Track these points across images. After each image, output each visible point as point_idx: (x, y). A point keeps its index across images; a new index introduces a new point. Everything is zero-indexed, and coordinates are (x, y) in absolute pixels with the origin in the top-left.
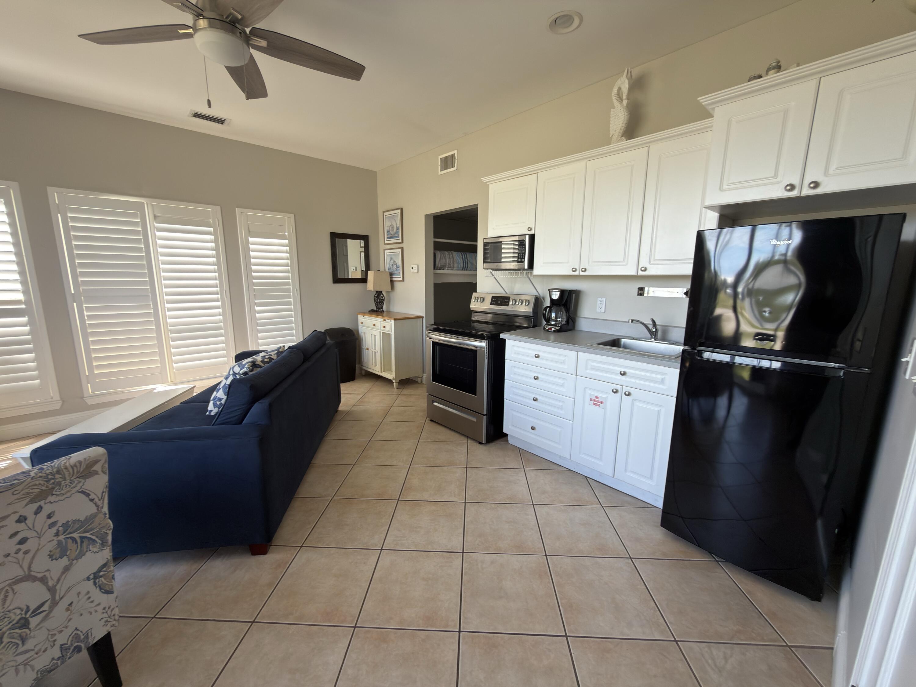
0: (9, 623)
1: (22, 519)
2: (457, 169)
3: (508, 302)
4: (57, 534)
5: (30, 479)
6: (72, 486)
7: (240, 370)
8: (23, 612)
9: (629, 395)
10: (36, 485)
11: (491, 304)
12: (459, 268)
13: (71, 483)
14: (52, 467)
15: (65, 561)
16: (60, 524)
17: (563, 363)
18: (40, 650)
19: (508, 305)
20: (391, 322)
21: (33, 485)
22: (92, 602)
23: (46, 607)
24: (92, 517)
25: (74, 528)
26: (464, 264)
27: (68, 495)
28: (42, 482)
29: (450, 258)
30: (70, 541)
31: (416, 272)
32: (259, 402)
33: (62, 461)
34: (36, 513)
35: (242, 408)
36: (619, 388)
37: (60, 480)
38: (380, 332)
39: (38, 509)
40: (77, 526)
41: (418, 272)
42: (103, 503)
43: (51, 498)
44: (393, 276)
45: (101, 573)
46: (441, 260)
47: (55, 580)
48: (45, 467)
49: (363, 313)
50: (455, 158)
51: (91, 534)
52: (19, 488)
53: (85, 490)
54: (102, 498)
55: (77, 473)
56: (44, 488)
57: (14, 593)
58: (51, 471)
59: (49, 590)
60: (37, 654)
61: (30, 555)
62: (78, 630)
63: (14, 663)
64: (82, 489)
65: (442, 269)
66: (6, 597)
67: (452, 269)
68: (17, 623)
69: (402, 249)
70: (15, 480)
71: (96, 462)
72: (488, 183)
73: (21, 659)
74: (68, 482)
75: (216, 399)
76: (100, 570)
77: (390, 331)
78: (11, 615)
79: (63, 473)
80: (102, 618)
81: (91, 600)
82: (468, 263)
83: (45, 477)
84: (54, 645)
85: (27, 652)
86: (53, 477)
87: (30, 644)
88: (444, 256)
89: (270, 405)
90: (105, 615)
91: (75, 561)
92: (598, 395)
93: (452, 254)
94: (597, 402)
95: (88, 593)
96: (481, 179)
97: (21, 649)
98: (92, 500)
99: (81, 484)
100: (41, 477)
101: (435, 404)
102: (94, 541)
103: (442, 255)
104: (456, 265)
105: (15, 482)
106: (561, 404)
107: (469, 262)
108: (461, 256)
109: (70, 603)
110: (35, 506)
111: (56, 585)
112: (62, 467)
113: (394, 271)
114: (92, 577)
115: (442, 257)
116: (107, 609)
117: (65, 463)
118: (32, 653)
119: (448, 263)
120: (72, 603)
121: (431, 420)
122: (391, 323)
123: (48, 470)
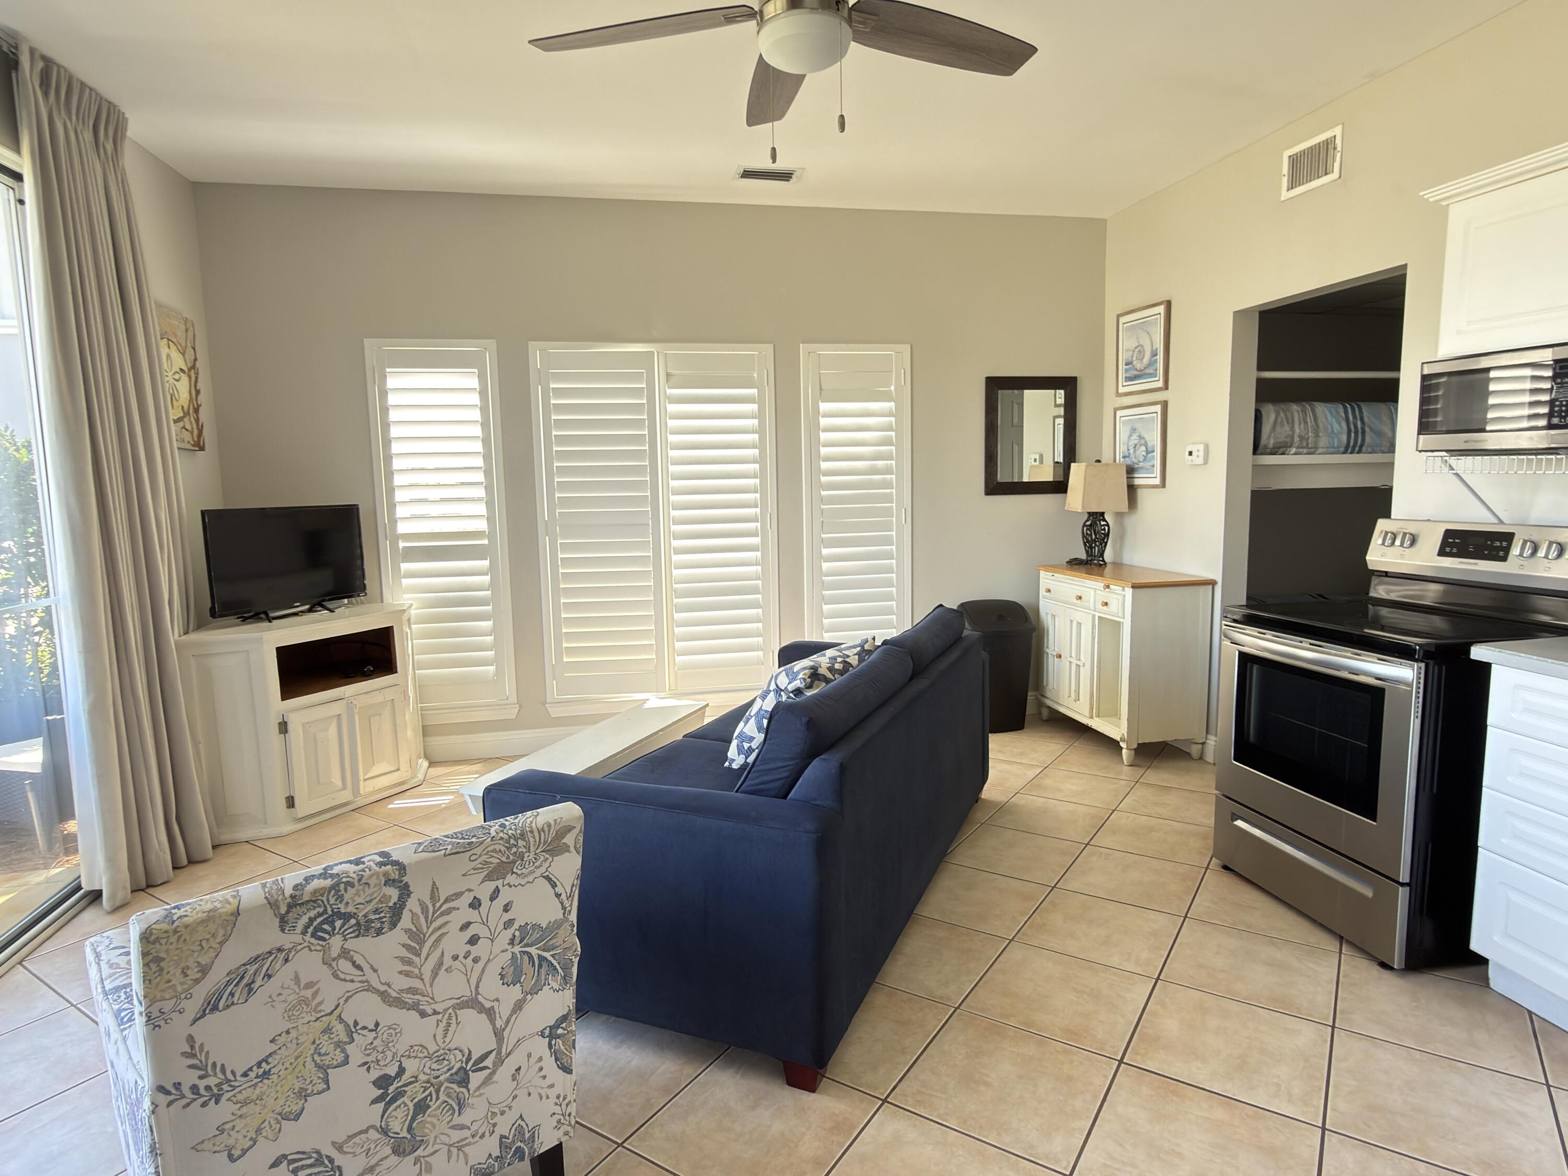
0: (449, 1070)
1: (475, 904)
2: (1340, 177)
3: (1507, 550)
4: (512, 942)
5: (490, 839)
6: (536, 864)
7: (789, 684)
8: (464, 1059)
10: (494, 851)
11: (1442, 553)
12: (1334, 448)
13: (536, 859)
14: (515, 825)
15: (515, 992)
16: (516, 926)
18: (477, 1131)
19: (1504, 559)
20: (1123, 593)
21: (492, 851)
22: (544, 1077)
23: (488, 1062)
24: (555, 926)
25: (533, 938)
26: (1353, 435)
27: (530, 879)
28: (503, 849)
29: (1306, 423)
30: (526, 958)
31: (1202, 462)
32: (822, 757)
33: (527, 818)
34: (492, 899)
35: (788, 766)
37: (524, 850)
38: (1094, 616)
39: (494, 892)
40: (536, 935)
41: (1206, 461)
42: (571, 905)
43: (510, 879)
44: (1136, 475)
45: (560, 1031)
46: (1278, 428)
47: (504, 1019)
48: (507, 823)
49: (1052, 568)
50: (1335, 148)
51: (553, 956)
52: (478, 851)
53: (551, 876)
54: (570, 897)
55: (544, 845)
56: (504, 859)
57: (458, 1024)
58: (514, 832)
59: (495, 1034)
60: (473, 1136)
61: (480, 965)
62: (523, 1120)
63: (447, 1140)
64: (547, 873)
65: (1280, 452)
66: (449, 1024)
67: (1313, 450)
68: (456, 1073)
69: (1165, 405)
70: (473, 837)
71: (569, 829)
72: (1444, 203)
73: (456, 1135)
74: (532, 855)
75: (744, 738)
76: (557, 1026)
77: (1120, 614)
78: (452, 1057)
79: (527, 839)
80: (554, 1114)
81: (543, 1073)
82: (1363, 432)
83: (506, 840)
84: (493, 1131)
85: (462, 1127)
86: (516, 843)
87: (467, 1117)
88: (1287, 418)
89: (843, 768)
90: (557, 1109)
91: (529, 997)
93: (1313, 411)
95: (540, 1059)
96: (1421, 194)
97: (457, 1120)
98: (558, 895)
99: (547, 864)
100: (502, 838)
101: (1240, 823)
102: (555, 969)
103: (1282, 415)
104: (1323, 441)
105: (474, 840)
107: (1367, 429)
108: (1343, 415)
109: (517, 1067)
110: (491, 886)
111: (504, 1030)
112: (528, 829)
113: (1140, 462)
114: (547, 1032)
115: (1279, 421)
116: (561, 1099)
117: (531, 822)
118: (466, 1133)
119: (1300, 436)
120: (519, 1068)
121: (1226, 868)
122: (1125, 595)
123: (511, 829)
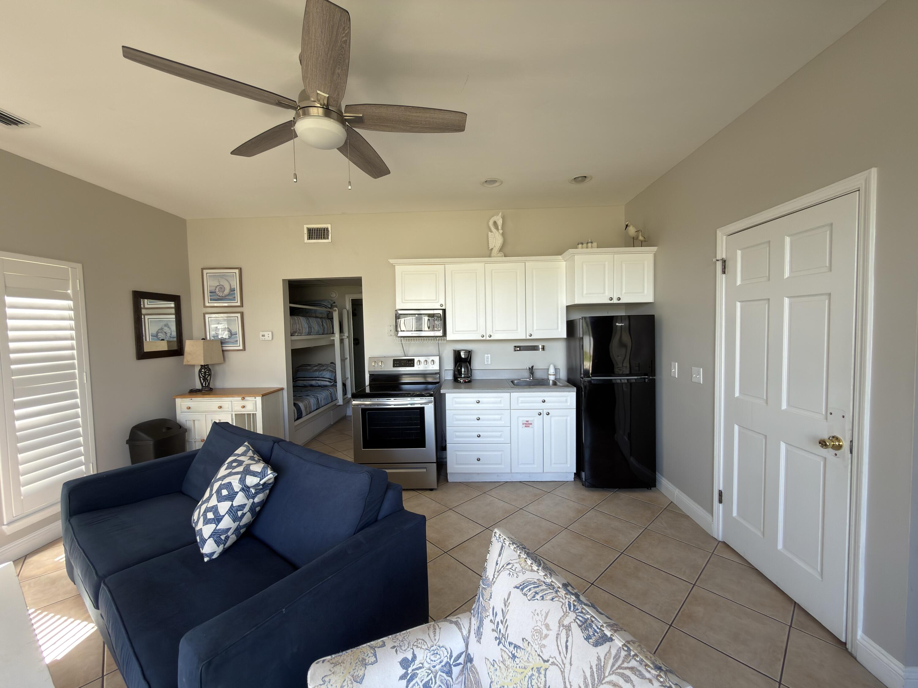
2: (332, 242)
3: (413, 363)
9: (548, 414)
11: (394, 366)
17: (500, 402)
19: (413, 366)
20: (255, 400)
29: (299, 324)
31: (271, 339)
36: (541, 412)
38: (232, 415)
44: (225, 345)
49: (182, 395)
50: (328, 231)
65: (296, 335)
67: (301, 334)
69: (242, 314)
72: (394, 264)
77: (254, 410)
88: (296, 322)
92: (527, 419)
93: (301, 319)
94: (527, 424)
96: (388, 260)
106: (500, 434)
113: (226, 339)
